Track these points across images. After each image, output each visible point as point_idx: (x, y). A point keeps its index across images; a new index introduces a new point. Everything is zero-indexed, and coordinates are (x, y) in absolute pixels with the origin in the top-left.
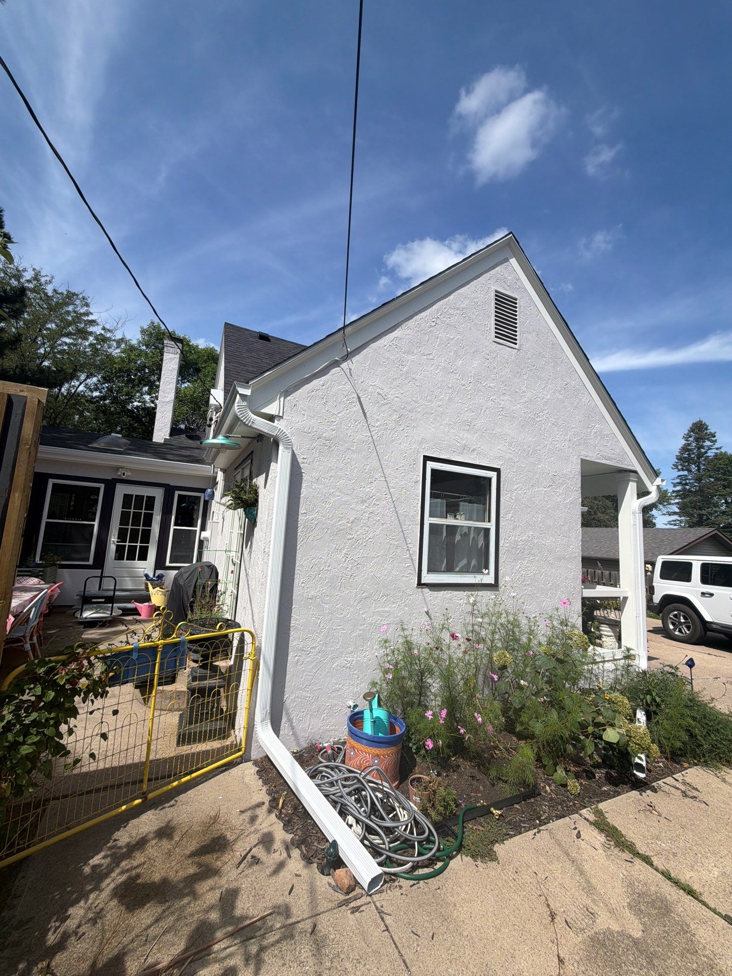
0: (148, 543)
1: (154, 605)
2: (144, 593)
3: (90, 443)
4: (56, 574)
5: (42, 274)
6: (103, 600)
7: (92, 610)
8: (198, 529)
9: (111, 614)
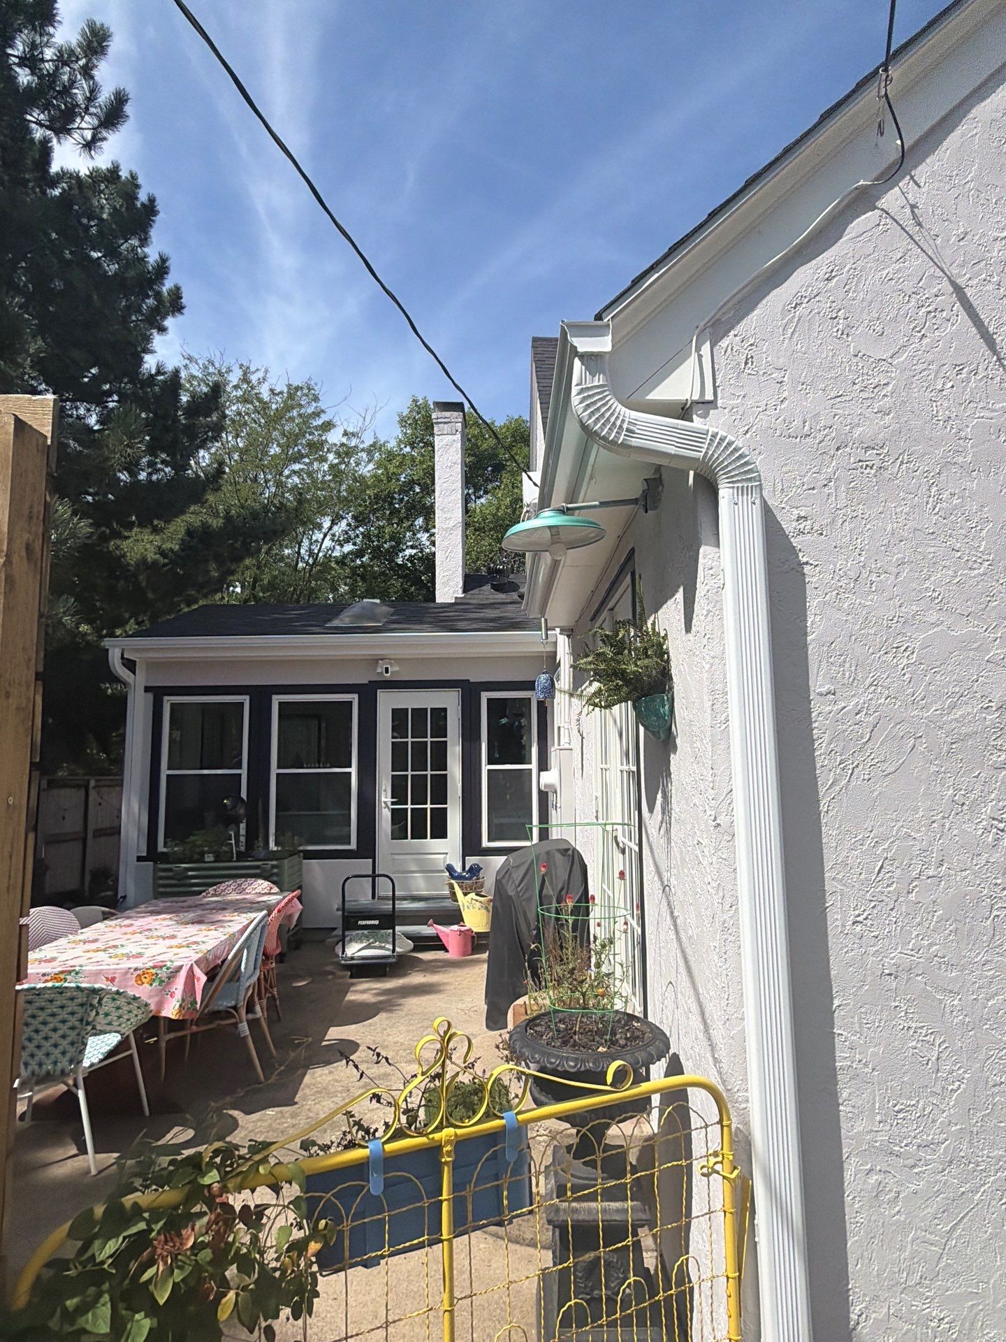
0: (446, 804)
1: (470, 930)
2: (448, 903)
3: (330, 620)
4: (300, 870)
5: (252, 369)
6: (377, 922)
7: (362, 942)
8: (534, 766)
9: (394, 951)
